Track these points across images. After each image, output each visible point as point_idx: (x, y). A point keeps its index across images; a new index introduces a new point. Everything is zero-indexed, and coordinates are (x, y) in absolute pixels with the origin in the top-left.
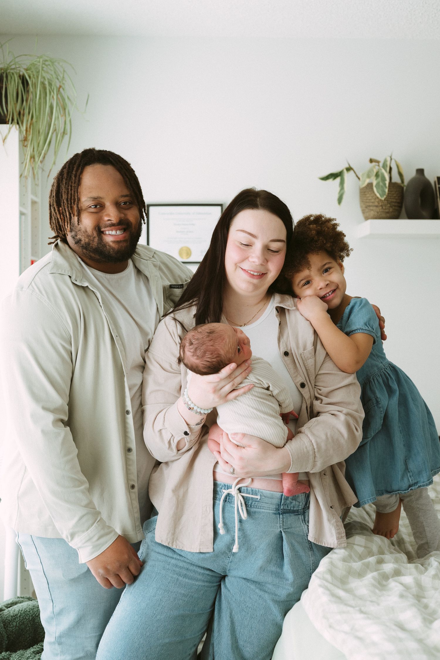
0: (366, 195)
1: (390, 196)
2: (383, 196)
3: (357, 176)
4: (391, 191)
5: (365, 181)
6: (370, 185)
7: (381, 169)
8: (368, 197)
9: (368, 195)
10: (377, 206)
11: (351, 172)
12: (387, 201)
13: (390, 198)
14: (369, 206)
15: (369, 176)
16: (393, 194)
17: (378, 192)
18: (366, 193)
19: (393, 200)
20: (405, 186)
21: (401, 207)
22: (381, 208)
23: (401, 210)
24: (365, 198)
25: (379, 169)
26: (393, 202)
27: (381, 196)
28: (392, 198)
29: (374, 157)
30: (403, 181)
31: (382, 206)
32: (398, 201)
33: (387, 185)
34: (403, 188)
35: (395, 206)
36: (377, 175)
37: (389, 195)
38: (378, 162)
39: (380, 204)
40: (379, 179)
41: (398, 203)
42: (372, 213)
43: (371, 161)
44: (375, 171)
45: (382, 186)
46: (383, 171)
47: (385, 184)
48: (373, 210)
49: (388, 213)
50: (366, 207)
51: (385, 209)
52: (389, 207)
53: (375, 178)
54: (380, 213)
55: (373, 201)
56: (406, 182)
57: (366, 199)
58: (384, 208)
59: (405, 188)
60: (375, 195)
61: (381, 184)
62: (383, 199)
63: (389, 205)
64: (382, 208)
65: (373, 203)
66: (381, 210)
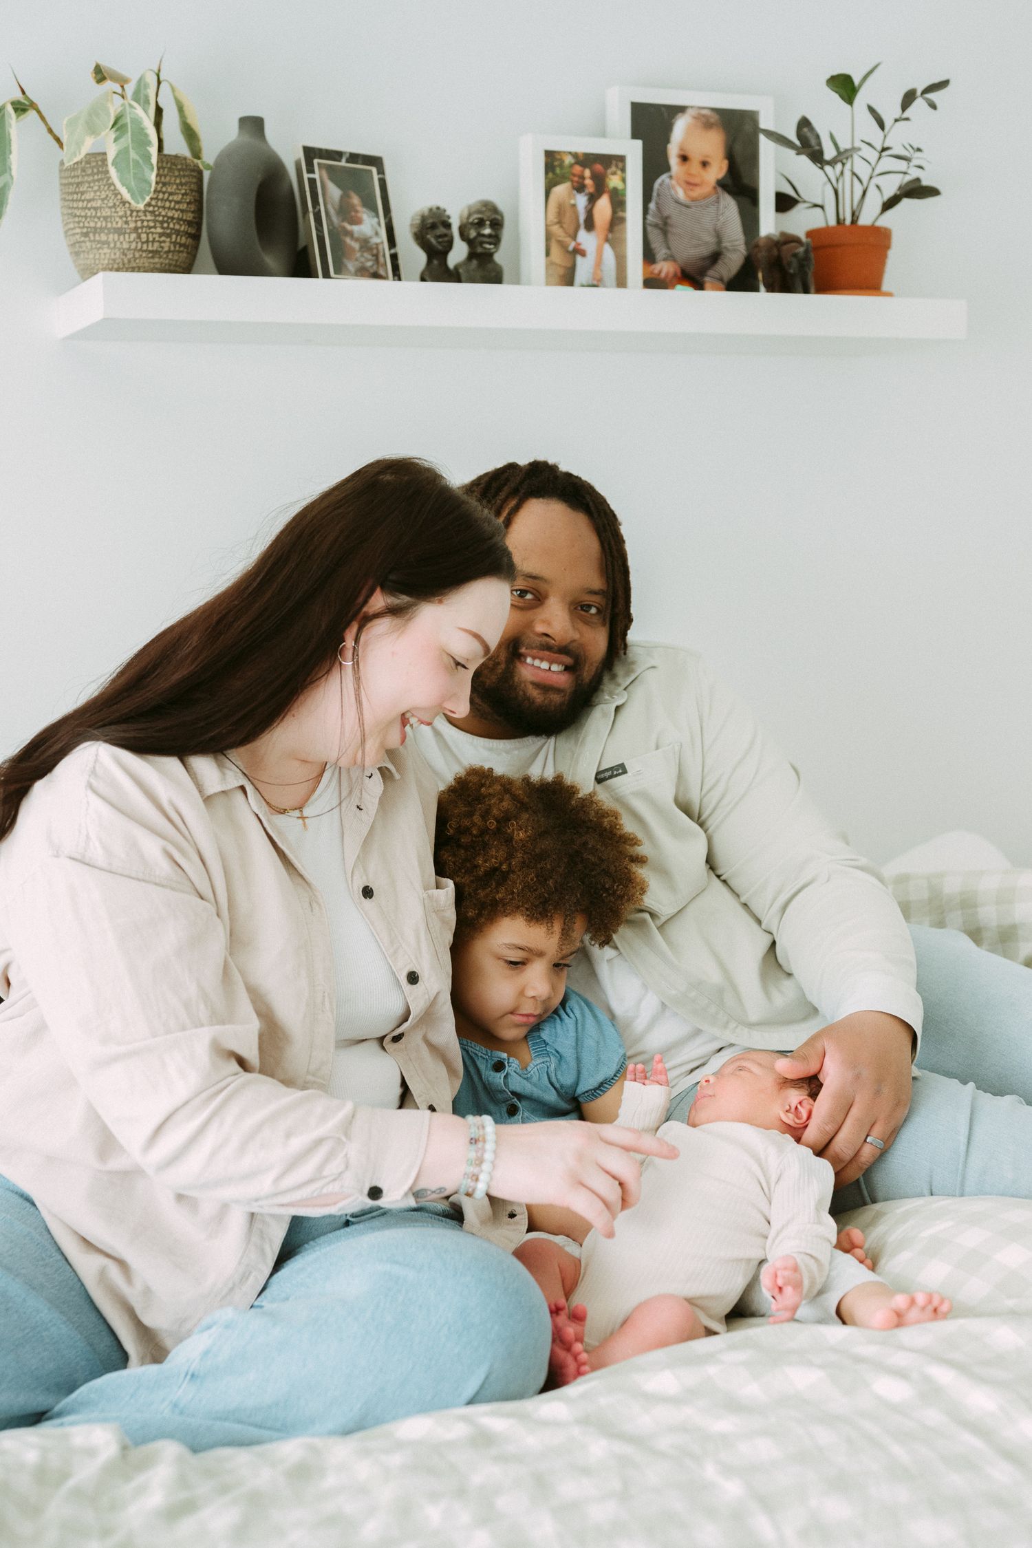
0: (83, 193)
1: (162, 200)
2: (144, 199)
3: (50, 131)
4: (164, 184)
5: (79, 144)
6: (97, 161)
7: (131, 106)
8: (89, 201)
9: (88, 196)
10: (120, 232)
11: (32, 114)
12: (152, 212)
13: (164, 208)
14: (95, 230)
15: (92, 130)
16: (171, 194)
17: (123, 185)
18: (84, 188)
19: (170, 214)
20: (208, 167)
21: (196, 237)
22: (133, 236)
23: (196, 248)
24: (80, 204)
25: (123, 105)
26: (172, 218)
27: (133, 196)
28: (167, 204)
29: (108, 63)
30: (197, 154)
31: (136, 229)
32: (189, 216)
33: (154, 160)
34: (200, 173)
35: (178, 232)
36: (118, 124)
37: (161, 196)
38: (122, 81)
39: (132, 225)
40: (127, 139)
41: (189, 223)
42: (106, 254)
43: (100, 75)
44: (113, 112)
45: (136, 163)
46: (139, 111)
47: (147, 157)
48: (107, 243)
49: (155, 252)
50: (86, 235)
51: (147, 241)
52: (161, 235)
53: (113, 135)
54: (130, 256)
55: (106, 212)
56: (210, 155)
57: (83, 208)
58: (144, 237)
59: (207, 175)
60: (117, 193)
61: (133, 155)
62: (141, 206)
63: (159, 230)
64: (139, 237)
65: (105, 218)
66: (133, 245)
